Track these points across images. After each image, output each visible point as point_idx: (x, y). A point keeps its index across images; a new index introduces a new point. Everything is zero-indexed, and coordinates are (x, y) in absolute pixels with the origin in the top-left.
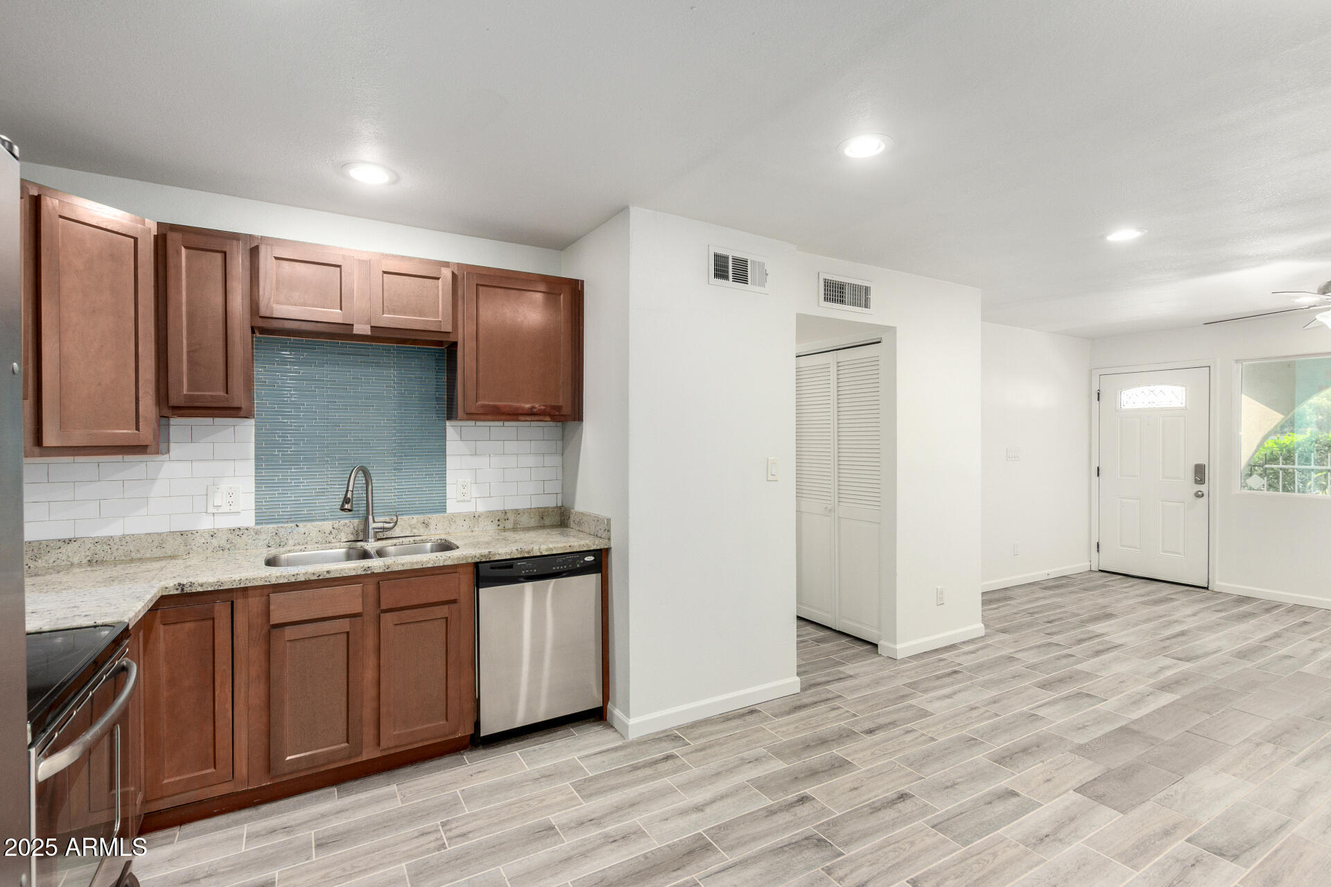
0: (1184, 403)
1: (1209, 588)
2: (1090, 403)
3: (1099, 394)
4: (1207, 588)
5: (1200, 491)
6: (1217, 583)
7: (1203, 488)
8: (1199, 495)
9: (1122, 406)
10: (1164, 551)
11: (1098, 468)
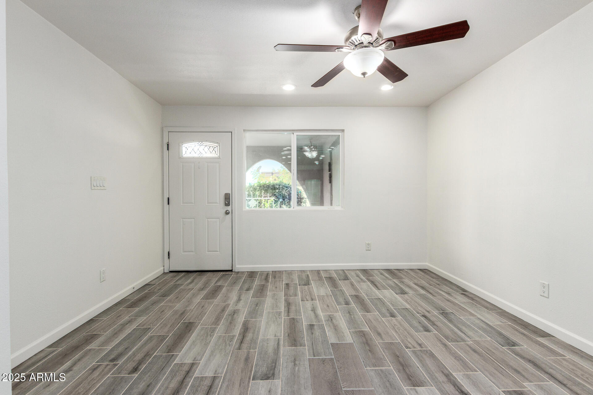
0: (218, 154)
1: (233, 271)
2: (163, 152)
3: (168, 144)
4: (231, 271)
5: (228, 210)
6: (237, 266)
7: (229, 208)
8: (227, 213)
9: (183, 155)
10: (209, 251)
11: (168, 198)
